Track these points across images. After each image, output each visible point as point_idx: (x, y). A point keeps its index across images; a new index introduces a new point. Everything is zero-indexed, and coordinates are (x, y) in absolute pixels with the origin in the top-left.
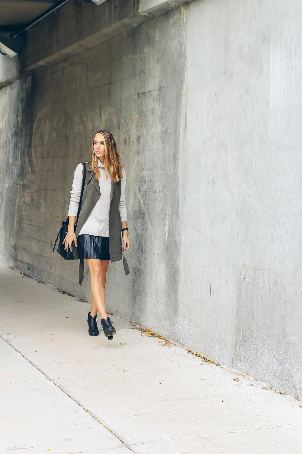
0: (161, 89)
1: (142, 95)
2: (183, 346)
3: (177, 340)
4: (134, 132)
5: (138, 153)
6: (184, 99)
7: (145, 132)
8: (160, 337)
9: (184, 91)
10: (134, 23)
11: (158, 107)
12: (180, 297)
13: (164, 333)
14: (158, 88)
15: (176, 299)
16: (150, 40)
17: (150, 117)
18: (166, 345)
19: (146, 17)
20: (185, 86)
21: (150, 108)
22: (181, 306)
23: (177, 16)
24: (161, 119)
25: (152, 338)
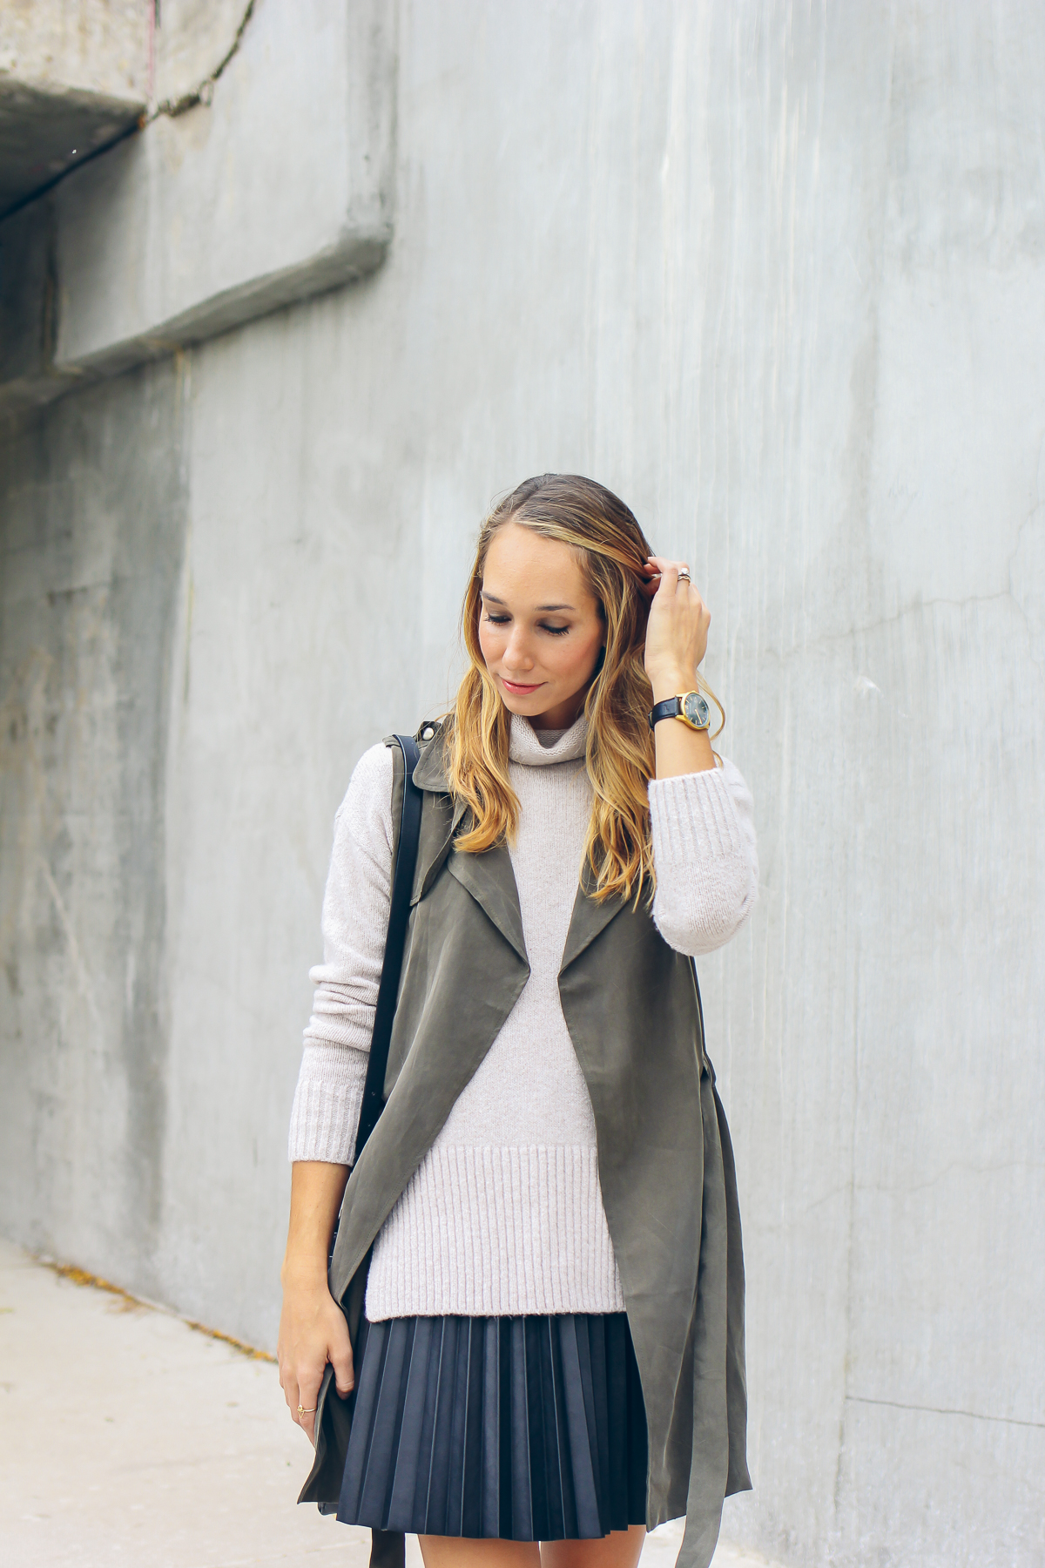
0: (117, 583)
1: (62, 599)
2: (175, 1309)
3: (157, 1295)
4: (38, 704)
5: (50, 763)
6: (182, 613)
7: (70, 704)
8: (110, 1288)
9: (184, 590)
10: (42, 391)
11: (108, 636)
12: (169, 1173)
13: (122, 1274)
14: (107, 578)
15: (157, 1178)
16: (86, 444)
17: (85, 664)
18: (127, 1310)
19: (77, 378)
20: (185, 577)
21: (86, 635)
22: (170, 1199)
23: (163, 380)
24: (117, 667)
25: (87, 1294)
